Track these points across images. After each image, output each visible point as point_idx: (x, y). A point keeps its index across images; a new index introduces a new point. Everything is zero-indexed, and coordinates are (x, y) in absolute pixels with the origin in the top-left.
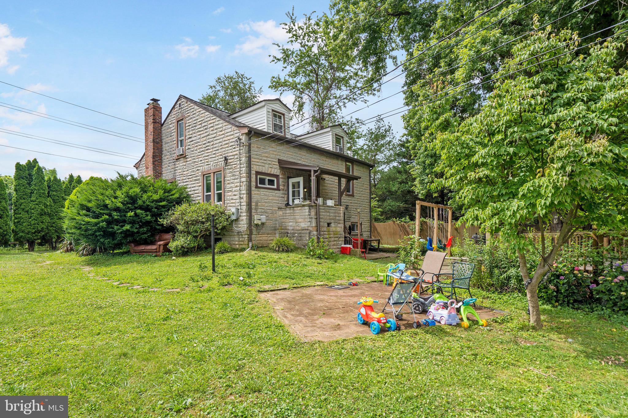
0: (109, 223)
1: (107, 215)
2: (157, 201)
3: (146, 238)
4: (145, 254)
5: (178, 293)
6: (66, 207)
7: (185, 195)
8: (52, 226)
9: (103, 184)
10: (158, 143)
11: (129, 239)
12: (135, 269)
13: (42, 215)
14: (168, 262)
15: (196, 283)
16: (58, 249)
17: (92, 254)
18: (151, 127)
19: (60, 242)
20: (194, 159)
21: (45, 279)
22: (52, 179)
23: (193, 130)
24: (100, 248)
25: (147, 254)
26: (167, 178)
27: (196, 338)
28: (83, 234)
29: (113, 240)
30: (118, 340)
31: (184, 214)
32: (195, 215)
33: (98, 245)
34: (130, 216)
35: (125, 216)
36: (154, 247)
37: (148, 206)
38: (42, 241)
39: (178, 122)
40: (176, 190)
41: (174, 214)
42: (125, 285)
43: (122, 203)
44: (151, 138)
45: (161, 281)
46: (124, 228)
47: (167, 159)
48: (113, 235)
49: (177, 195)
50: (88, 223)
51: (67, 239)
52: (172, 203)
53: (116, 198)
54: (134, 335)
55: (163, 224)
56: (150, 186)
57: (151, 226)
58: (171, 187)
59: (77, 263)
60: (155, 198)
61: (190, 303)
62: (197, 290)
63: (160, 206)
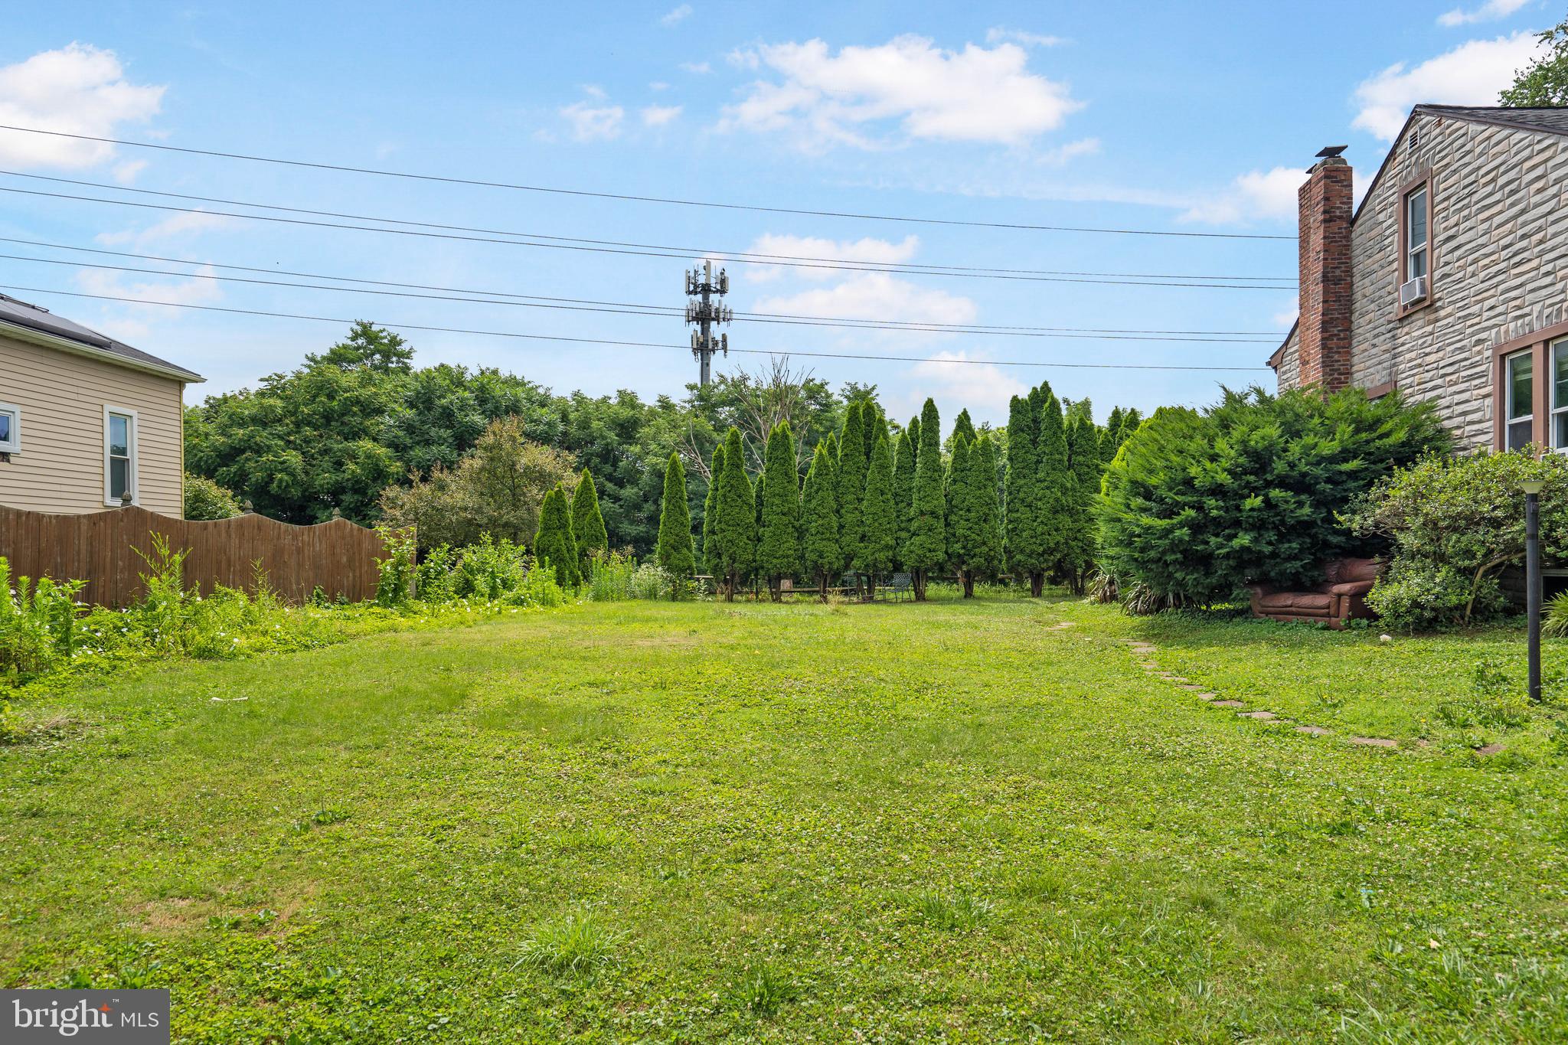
0: (1196, 528)
1: (1192, 507)
2: (1333, 459)
3: (1297, 573)
4: (1294, 618)
5: (1390, 753)
6: (1104, 490)
7: (1430, 432)
8: (1076, 538)
9: (1183, 425)
10: (1337, 281)
11: (1250, 574)
12: (1263, 662)
13: (1057, 512)
14: (1365, 649)
15: (1457, 731)
16: (1087, 595)
17: (1157, 611)
18: (1317, 239)
19: (1091, 577)
20: (1463, 308)
21: (1051, 664)
22: (1076, 425)
23: (1460, 210)
24: (1177, 596)
25: (1301, 619)
26: (1368, 385)
27: (1439, 922)
28: (1136, 560)
29: (1207, 574)
30: (1195, 856)
31: (1423, 496)
32: (1463, 498)
33: (1170, 587)
34: (1252, 509)
35: (1238, 508)
36: (1321, 600)
37: (1304, 475)
38: (1056, 572)
39: (1406, 196)
40: (1396, 420)
41: (1386, 497)
42: (1228, 704)
43: (1230, 472)
44: (1317, 270)
45: (1335, 706)
46: (1236, 543)
47: (1367, 322)
48: (1204, 561)
49: (1401, 435)
50: (1148, 529)
51: (1105, 571)
52: (1382, 461)
53: (1214, 458)
54: (1237, 855)
55: (1349, 531)
56: (1312, 416)
57: (1313, 537)
58: (1380, 412)
59: (1122, 631)
60: (1326, 452)
61: (1428, 794)
62: (1462, 754)
63: (1341, 473)
